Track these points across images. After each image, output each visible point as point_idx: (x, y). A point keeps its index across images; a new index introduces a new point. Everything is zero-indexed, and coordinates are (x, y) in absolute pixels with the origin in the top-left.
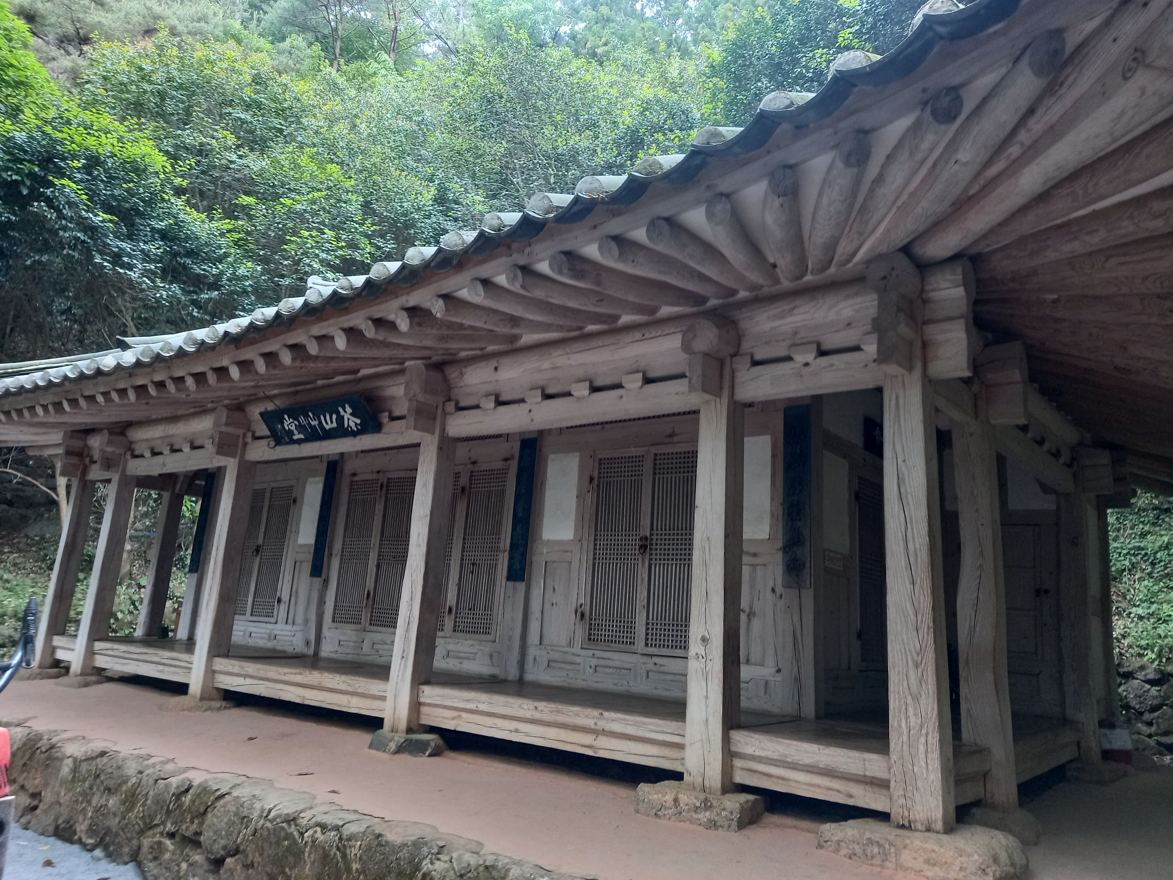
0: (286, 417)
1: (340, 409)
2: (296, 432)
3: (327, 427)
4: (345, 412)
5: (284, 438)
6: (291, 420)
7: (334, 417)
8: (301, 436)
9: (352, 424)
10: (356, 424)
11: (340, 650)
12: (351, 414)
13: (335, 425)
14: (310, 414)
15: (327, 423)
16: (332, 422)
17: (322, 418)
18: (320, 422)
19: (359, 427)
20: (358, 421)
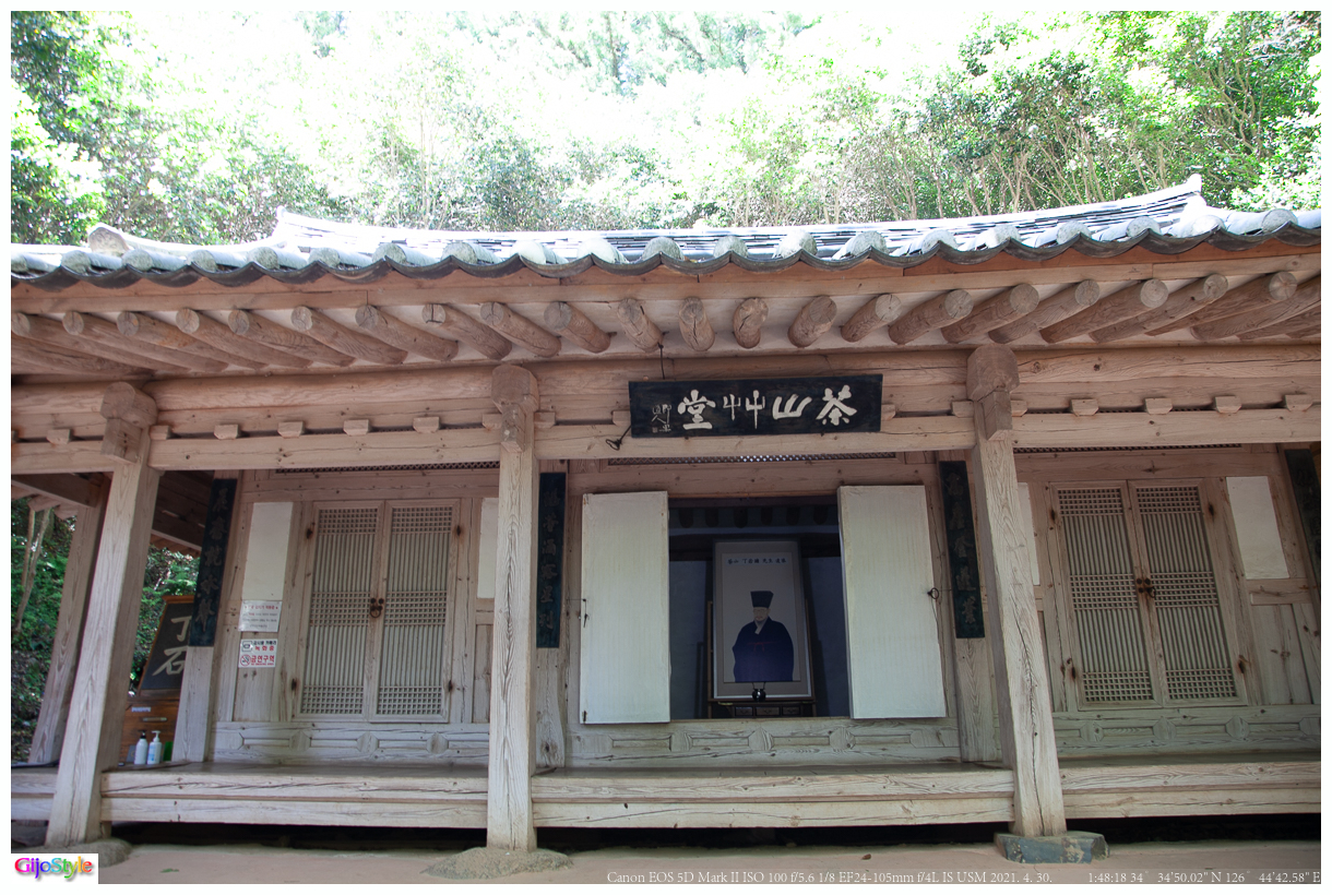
0: (694, 394)
1: (828, 392)
2: (698, 418)
3: (777, 415)
4: (835, 395)
5: (660, 425)
6: (703, 399)
7: (807, 400)
8: (708, 426)
9: (835, 418)
10: (844, 415)
11: (618, 754)
12: (845, 402)
13: (798, 413)
14: (756, 394)
15: (782, 409)
16: (794, 408)
17: (778, 401)
18: (769, 407)
19: (847, 421)
20: (851, 411)
